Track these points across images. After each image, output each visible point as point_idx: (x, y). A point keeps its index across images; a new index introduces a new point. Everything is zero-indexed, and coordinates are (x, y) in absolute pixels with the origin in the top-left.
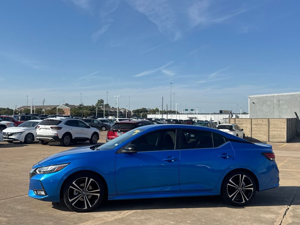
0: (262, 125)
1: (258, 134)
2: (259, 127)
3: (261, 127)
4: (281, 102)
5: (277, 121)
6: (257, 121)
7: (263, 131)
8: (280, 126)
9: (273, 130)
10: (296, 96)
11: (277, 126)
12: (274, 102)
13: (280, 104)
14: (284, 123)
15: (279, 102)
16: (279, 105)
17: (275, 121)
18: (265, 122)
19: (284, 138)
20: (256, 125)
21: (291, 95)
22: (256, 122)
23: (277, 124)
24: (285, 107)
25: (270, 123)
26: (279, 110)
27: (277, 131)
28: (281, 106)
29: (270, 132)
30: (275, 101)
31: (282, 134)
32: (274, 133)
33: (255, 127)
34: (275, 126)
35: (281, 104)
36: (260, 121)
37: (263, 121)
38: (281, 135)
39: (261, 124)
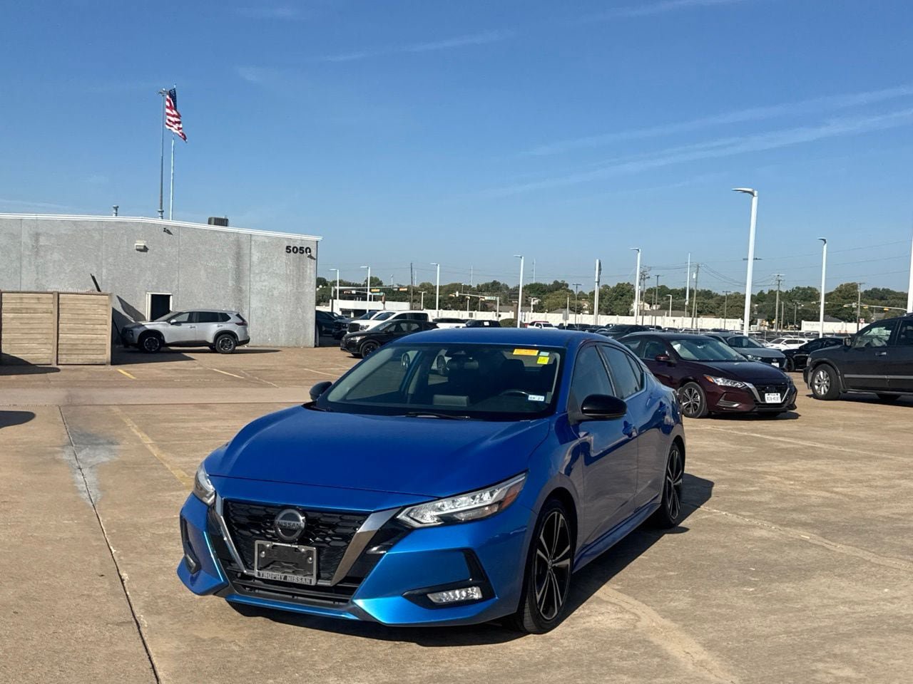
0: (35, 311)
1: (22, 339)
2: (28, 318)
3: (32, 318)
4: (43, 241)
5: (82, 302)
6: (21, 298)
7: (40, 331)
8: (93, 317)
9: (69, 329)
10: (89, 228)
11: (83, 317)
12: (23, 241)
13: (41, 246)
14: (104, 308)
15: (37, 240)
16: (36, 250)
17: (78, 300)
18: (48, 304)
19: (105, 350)
20: (14, 310)
21: (75, 223)
22: (18, 301)
23: (83, 309)
24: (56, 256)
25: (60, 307)
26: (37, 267)
27: (85, 331)
28: (42, 253)
29: (60, 335)
30: (26, 238)
31: (96, 339)
32: (74, 336)
33: (12, 319)
34: (76, 317)
35: (44, 246)
36: (29, 301)
37: (38, 299)
38: (95, 342)
39: (35, 309)
